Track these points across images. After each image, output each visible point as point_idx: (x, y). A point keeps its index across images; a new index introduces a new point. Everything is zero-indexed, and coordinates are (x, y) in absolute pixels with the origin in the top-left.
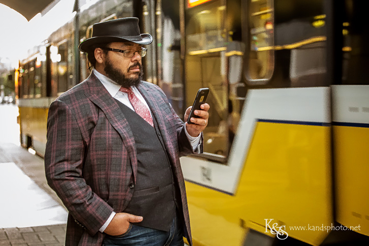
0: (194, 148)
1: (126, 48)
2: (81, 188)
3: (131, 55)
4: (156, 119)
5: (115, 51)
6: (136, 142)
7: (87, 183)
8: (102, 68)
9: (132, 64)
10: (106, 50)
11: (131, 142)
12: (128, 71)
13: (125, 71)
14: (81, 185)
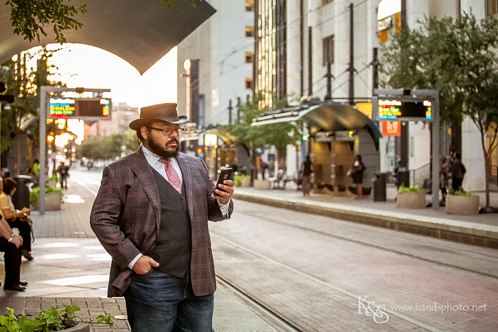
0: (224, 214)
1: (165, 127)
2: (115, 233)
3: (169, 133)
4: (185, 186)
5: (156, 129)
6: (162, 203)
7: (121, 230)
8: (146, 143)
9: (169, 139)
10: (149, 129)
11: (156, 203)
12: (167, 145)
13: (163, 145)
14: (115, 231)
